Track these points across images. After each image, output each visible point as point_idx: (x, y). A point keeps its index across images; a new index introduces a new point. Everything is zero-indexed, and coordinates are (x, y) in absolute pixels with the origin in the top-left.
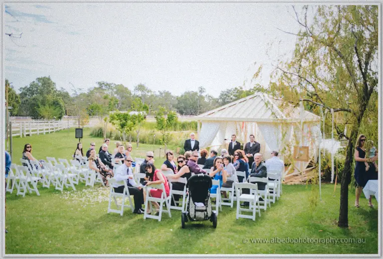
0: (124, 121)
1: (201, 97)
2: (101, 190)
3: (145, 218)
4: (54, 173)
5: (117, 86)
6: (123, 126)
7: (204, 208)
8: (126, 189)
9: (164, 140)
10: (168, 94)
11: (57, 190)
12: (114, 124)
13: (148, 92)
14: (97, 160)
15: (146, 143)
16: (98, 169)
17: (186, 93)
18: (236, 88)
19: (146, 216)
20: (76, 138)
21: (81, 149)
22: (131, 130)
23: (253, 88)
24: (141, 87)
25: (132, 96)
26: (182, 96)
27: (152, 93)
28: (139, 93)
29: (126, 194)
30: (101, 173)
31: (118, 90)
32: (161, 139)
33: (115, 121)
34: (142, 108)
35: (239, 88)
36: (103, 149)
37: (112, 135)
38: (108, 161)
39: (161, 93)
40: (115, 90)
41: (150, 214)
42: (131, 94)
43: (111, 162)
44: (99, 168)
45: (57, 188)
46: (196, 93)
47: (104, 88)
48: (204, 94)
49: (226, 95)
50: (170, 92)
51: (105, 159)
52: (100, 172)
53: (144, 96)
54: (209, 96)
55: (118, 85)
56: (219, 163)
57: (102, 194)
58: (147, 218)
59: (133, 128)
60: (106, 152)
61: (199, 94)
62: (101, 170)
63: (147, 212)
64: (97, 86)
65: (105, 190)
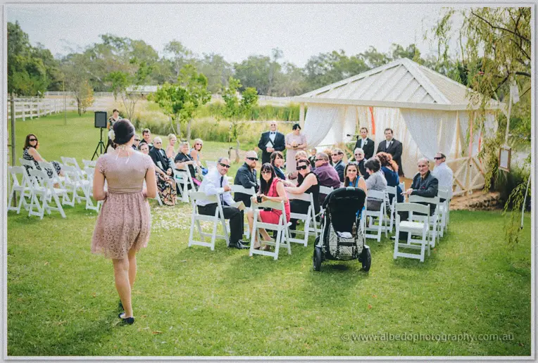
0: (178, 101)
1: (276, 66)
3: (251, 255)
4: (81, 183)
5: (134, 44)
6: (177, 109)
7: (353, 240)
8: (219, 209)
9: (235, 134)
10: (218, 60)
11: (90, 211)
12: (162, 105)
13: (186, 54)
17: (250, 57)
18: (334, 52)
19: (252, 251)
20: (96, 127)
22: (190, 115)
23: (363, 53)
24: (175, 46)
25: (158, 60)
26: (244, 62)
27: (193, 57)
28: (171, 56)
29: (219, 217)
31: (135, 50)
32: (230, 133)
33: (164, 101)
34: (196, 80)
35: (339, 53)
36: (155, 145)
37: (140, 125)
39: (207, 58)
40: (131, 50)
41: (258, 249)
42: (157, 57)
45: (88, 207)
46: (268, 59)
47: (112, 44)
48: (280, 61)
49: (316, 62)
50: (221, 55)
53: (180, 60)
54: (289, 65)
55: (135, 41)
56: (352, 172)
57: (165, 218)
58: (254, 255)
59: (193, 113)
60: (160, 151)
61: (272, 60)
63: (255, 245)
64: (101, 41)
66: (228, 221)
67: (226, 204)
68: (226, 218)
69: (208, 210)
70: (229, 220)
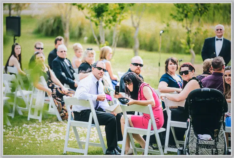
2: (55, 126)
14: (49, 73)
15: (156, 50)
16: (50, 90)
21: (20, 56)
22: (115, 20)
29: (93, 122)
30: (54, 97)
36: (59, 54)
38: (69, 77)
43: (73, 79)
44: (52, 88)
51: (63, 74)
52: (52, 95)
60: (65, 60)
62: (55, 92)
65: (61, 125)
66: (103, 128)
67: (101, 109)
68: (101, 124)
69: (82, 116)
70: (104, 126)
